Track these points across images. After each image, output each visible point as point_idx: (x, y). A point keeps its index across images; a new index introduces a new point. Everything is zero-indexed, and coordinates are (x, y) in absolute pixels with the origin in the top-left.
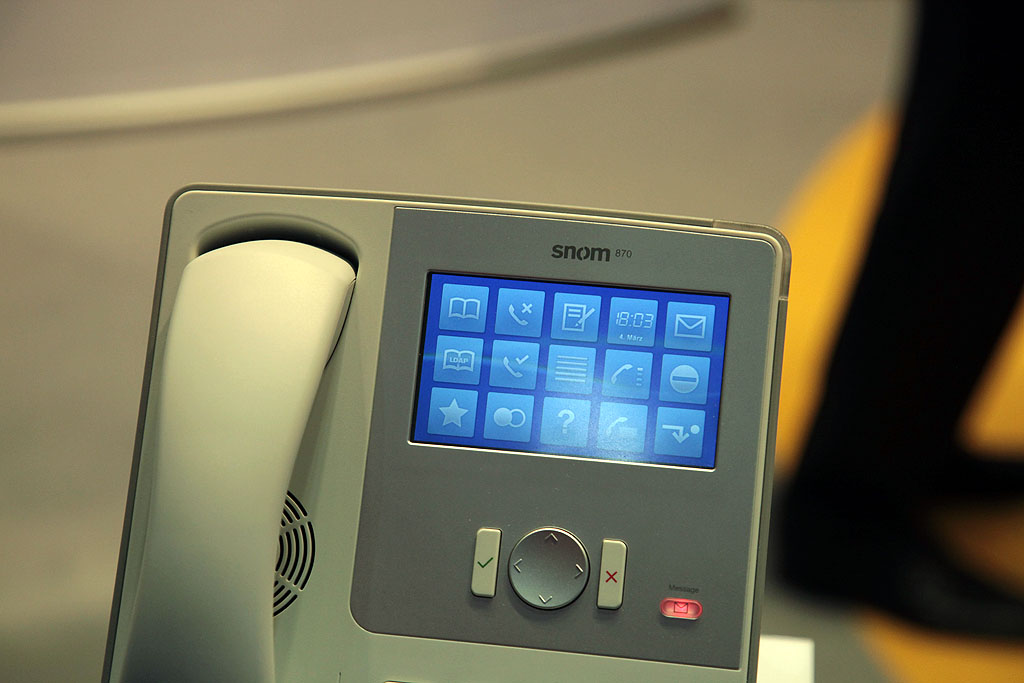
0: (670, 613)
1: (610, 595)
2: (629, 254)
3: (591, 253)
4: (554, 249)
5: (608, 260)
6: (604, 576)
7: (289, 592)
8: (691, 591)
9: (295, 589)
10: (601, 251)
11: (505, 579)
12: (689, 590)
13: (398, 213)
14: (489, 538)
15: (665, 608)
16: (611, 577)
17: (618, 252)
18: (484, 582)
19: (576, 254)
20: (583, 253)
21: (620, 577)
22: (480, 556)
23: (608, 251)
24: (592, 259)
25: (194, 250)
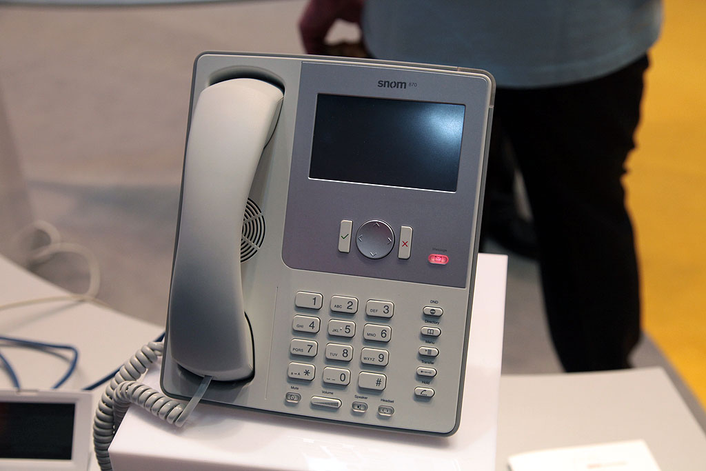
0: (433, 261)
1: (404, 252)
2: (415, 85)
3: (397, 85)
4: (379, 83)
5: (405, 88)
6: (401, 244)
7: (254, 249)
8: (443, 251)
9: (256, 247)
10: (402, 83)
11: (354, 244)
12: (442, 250)
13: (303, 64)
14: (347, 225)
15: (430, 258)
16: (405, 244)
17: (410, 84)
18: (344, 246)
19: (390, 85)
20: (393, 85)
21: (409, 244)
22: (342, 233)
23: (405, 83)
24: (398, 87)
25: (207, 83)
